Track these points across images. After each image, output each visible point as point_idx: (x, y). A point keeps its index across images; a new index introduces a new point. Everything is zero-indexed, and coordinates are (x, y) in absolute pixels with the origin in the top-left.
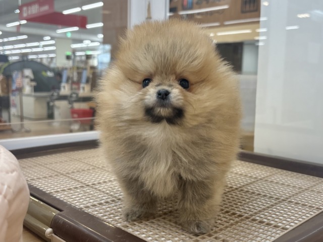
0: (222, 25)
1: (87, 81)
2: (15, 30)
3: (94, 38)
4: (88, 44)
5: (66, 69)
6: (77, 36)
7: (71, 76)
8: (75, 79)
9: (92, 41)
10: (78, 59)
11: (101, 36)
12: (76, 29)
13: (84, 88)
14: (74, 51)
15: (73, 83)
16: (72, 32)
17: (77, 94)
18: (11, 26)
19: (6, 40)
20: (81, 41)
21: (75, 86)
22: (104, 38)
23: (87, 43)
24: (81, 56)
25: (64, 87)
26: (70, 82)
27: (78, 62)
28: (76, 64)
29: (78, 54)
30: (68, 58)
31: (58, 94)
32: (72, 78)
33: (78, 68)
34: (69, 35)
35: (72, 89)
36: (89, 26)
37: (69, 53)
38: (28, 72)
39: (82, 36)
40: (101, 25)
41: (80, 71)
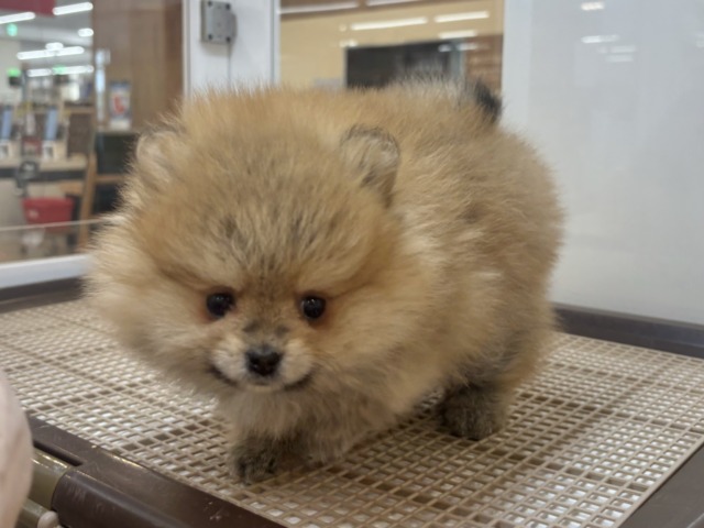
0: (363, 8)
1: (59, 136)
3: (71, 38)
4: (57, 52)
5: (9, 107)
6: (33, 34)
7: (21, 123)
8: (30, 130)
9: (67, 45)
10: (34, 84)
11: (87, 33)
12: (29, 16)
13: (50, 151)
14: (26, 67)
15: (26, 139)
16: (20, 24)
17: (36, 165)
20: (40, 45)
21: (29, 147)
22: (95, 37)
23: (54, 49)
24: (40, 79)
25: (5, 150)
26: (19, 137)
27: (34, 91)
28: (30, 97)
29: (34, 73)
30: (13, 82)
32: (24, 128)
33: (35, 106)
34: (13, 31)
35: (23, 153)
36: (59, 11)
37: (15, 72)
39: (45, 34)
40: (87, 7)
41: (41, 111)
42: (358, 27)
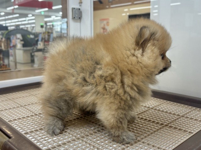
0: (133, 4)
2: (11, 12)
3: (57, 14)
4: (54, 18)
5: (41, 33)
6: (47, 14)
7: (44, 37)
9: (56, 16)
10: (48, 27)
11: (61, 13)
12: (47, 9)
14: (46, 23)
15: (45, 41)
16: (45, 11)
18: (9, 9)
19: (7, 17)
20: (50, 17)
21: (46, 43)
22: (63, 14)
23: (53, 18)
24: (50, 25)
25: (40, 44)
26: (43, 41)
27: (48, 29)
28: (47, 30)
29: (48, 24)
30: (42, 27)
31: (37, 48)
32: (45, 38)
33: (48, 33)
34: (43, 13)
35: (44, 45)
36: (54, 8)
37: (42, 24)
38: (19, 36)
39: (50, 14)
40: (60, 6)
42: (131, 9)
